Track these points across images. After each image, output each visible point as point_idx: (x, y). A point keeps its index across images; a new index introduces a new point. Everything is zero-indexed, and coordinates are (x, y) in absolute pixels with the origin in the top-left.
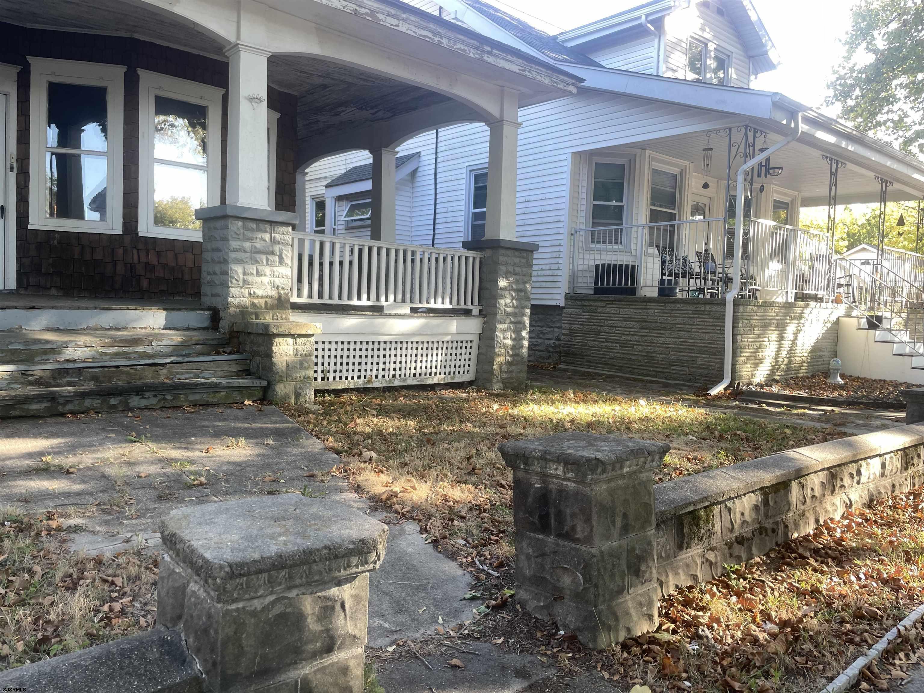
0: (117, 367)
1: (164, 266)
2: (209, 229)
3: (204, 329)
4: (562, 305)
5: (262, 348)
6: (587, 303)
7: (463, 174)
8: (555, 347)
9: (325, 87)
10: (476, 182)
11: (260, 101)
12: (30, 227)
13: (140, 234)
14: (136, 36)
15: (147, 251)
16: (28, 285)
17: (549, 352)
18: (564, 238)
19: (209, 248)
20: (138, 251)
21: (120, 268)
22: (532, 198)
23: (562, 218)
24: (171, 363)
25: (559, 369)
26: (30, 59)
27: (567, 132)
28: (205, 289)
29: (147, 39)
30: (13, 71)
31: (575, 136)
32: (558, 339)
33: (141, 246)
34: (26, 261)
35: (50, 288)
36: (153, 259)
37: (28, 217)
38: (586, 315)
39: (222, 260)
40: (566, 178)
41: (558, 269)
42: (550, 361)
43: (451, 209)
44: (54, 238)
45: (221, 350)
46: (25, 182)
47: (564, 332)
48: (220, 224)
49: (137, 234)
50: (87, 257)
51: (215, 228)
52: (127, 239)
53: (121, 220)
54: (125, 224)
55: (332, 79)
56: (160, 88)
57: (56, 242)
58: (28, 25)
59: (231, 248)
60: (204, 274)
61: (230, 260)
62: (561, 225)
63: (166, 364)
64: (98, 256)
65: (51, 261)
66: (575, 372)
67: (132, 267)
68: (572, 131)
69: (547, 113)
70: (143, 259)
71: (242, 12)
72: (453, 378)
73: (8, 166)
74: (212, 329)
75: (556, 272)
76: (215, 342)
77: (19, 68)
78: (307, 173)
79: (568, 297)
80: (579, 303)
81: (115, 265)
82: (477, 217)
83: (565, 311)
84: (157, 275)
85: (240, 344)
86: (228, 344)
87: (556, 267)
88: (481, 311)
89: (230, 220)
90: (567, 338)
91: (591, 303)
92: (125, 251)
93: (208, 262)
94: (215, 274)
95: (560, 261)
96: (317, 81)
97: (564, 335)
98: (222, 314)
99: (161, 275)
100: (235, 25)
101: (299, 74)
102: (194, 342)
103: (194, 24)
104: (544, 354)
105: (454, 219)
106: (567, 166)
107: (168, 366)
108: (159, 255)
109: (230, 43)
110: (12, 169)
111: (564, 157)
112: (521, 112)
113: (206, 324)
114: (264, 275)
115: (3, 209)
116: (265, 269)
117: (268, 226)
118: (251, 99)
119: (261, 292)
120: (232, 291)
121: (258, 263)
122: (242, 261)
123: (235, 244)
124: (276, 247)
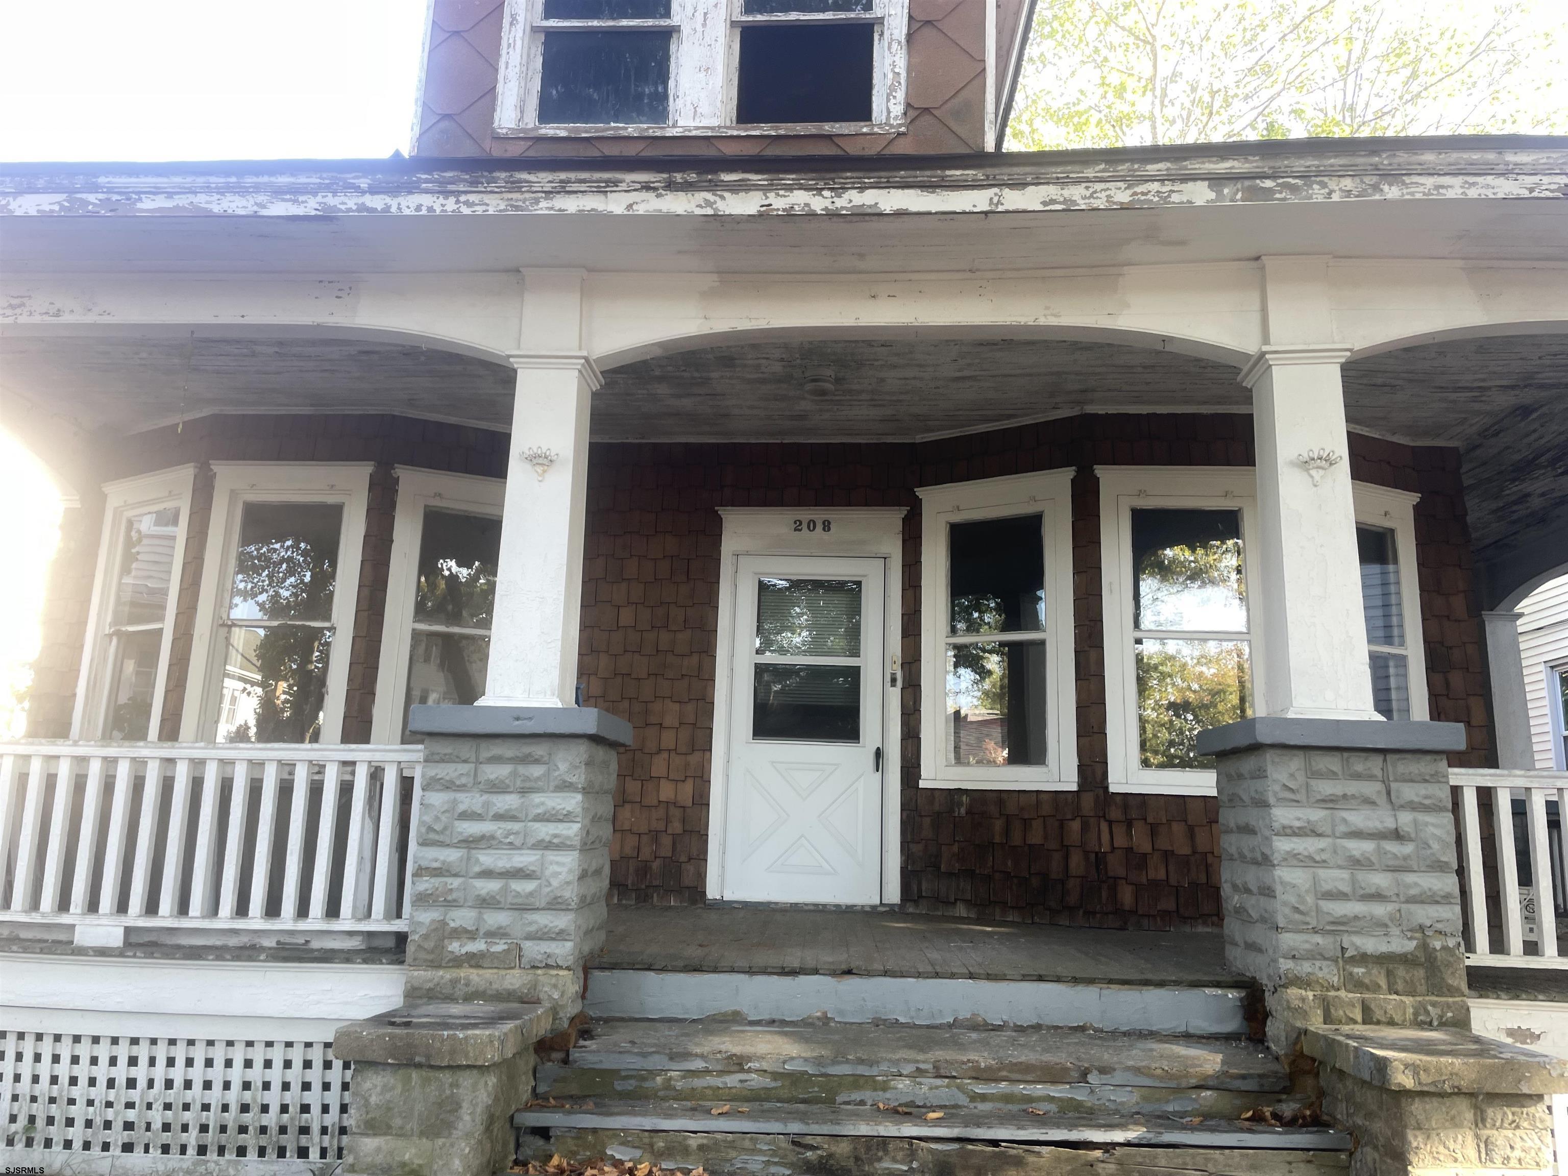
0: (995, 1143)
1: (1167, 855)
2: (1229, 777)
3: (1227, 1038)
5: (1378, 1126)
9: (1525, 411)
11: (1331, 462)
12: (922, 784)
13: (1112, 789)
14: (1091, 409)
15: (1129, 824)
16: (920, 897)
19: (1232, 824)
20: (1110, 823)
21: (1076, 862)
24: (1128, 1144)
26: (920, 492)
29: (1112, 410)
30: (894, 517)
33: (1115, 813)
34: (916, 848)
35: (954, 903)
36: (1141, 841)
37: (919, 765)
39: (1259, 858)
44: (960, 804)
45: (1267, 1111)
46: (915, 703)
48: (1248, 764)
49: (1107, 788)
50: (1016, 840)
51: (1240, 776)
52: (1088, 801)
53: (1075, 762)
54: (1082, 769)
55: (1542, 387)
56: (1140, 493)
57: (963, 811)
58: (919, 438)
59: (1276, 825)
60: (1226, 889)
61: (1276, 858)
63: (1114, 1145)
64: (1036, 837)
65: (955, 848)
67: (1100, 860)
70: (1121, 841)
71: (1269, 289)
73: (888, 678)
74: (1249, 1039)
76: (1250, 1085)
77: (904, 511)
78: (1521, 615)
81: (1067, 858)
84: (1152, 874)
85: (1321, 1094)
86: (1286, 1090)
89: (1269, 755)
92: (1085, 827)
93: (1232, 859)
94: (1248, 891)
96: (1504, 401)
98: (1271, 1002)
99: (1162, 875)
100: (1256, 318)
101: (1453, 396)
102: (1193, 1082)
103: (1165, 339)
107: (1119, 1151)
108: (1154, 829)
109: (1247, 356)
110: (894, 681)
113: (1232, 1025)
114: (1378, 897)
115: (879, 754)
116: (1380, 880)
117: (1375, 764)
118: (1306, 464)
119: (1371, 945)
120: (1288, 940)
121: (1357, 863)
122: (1309, 862)
123: (1283, 815)
124: (1405, 819)
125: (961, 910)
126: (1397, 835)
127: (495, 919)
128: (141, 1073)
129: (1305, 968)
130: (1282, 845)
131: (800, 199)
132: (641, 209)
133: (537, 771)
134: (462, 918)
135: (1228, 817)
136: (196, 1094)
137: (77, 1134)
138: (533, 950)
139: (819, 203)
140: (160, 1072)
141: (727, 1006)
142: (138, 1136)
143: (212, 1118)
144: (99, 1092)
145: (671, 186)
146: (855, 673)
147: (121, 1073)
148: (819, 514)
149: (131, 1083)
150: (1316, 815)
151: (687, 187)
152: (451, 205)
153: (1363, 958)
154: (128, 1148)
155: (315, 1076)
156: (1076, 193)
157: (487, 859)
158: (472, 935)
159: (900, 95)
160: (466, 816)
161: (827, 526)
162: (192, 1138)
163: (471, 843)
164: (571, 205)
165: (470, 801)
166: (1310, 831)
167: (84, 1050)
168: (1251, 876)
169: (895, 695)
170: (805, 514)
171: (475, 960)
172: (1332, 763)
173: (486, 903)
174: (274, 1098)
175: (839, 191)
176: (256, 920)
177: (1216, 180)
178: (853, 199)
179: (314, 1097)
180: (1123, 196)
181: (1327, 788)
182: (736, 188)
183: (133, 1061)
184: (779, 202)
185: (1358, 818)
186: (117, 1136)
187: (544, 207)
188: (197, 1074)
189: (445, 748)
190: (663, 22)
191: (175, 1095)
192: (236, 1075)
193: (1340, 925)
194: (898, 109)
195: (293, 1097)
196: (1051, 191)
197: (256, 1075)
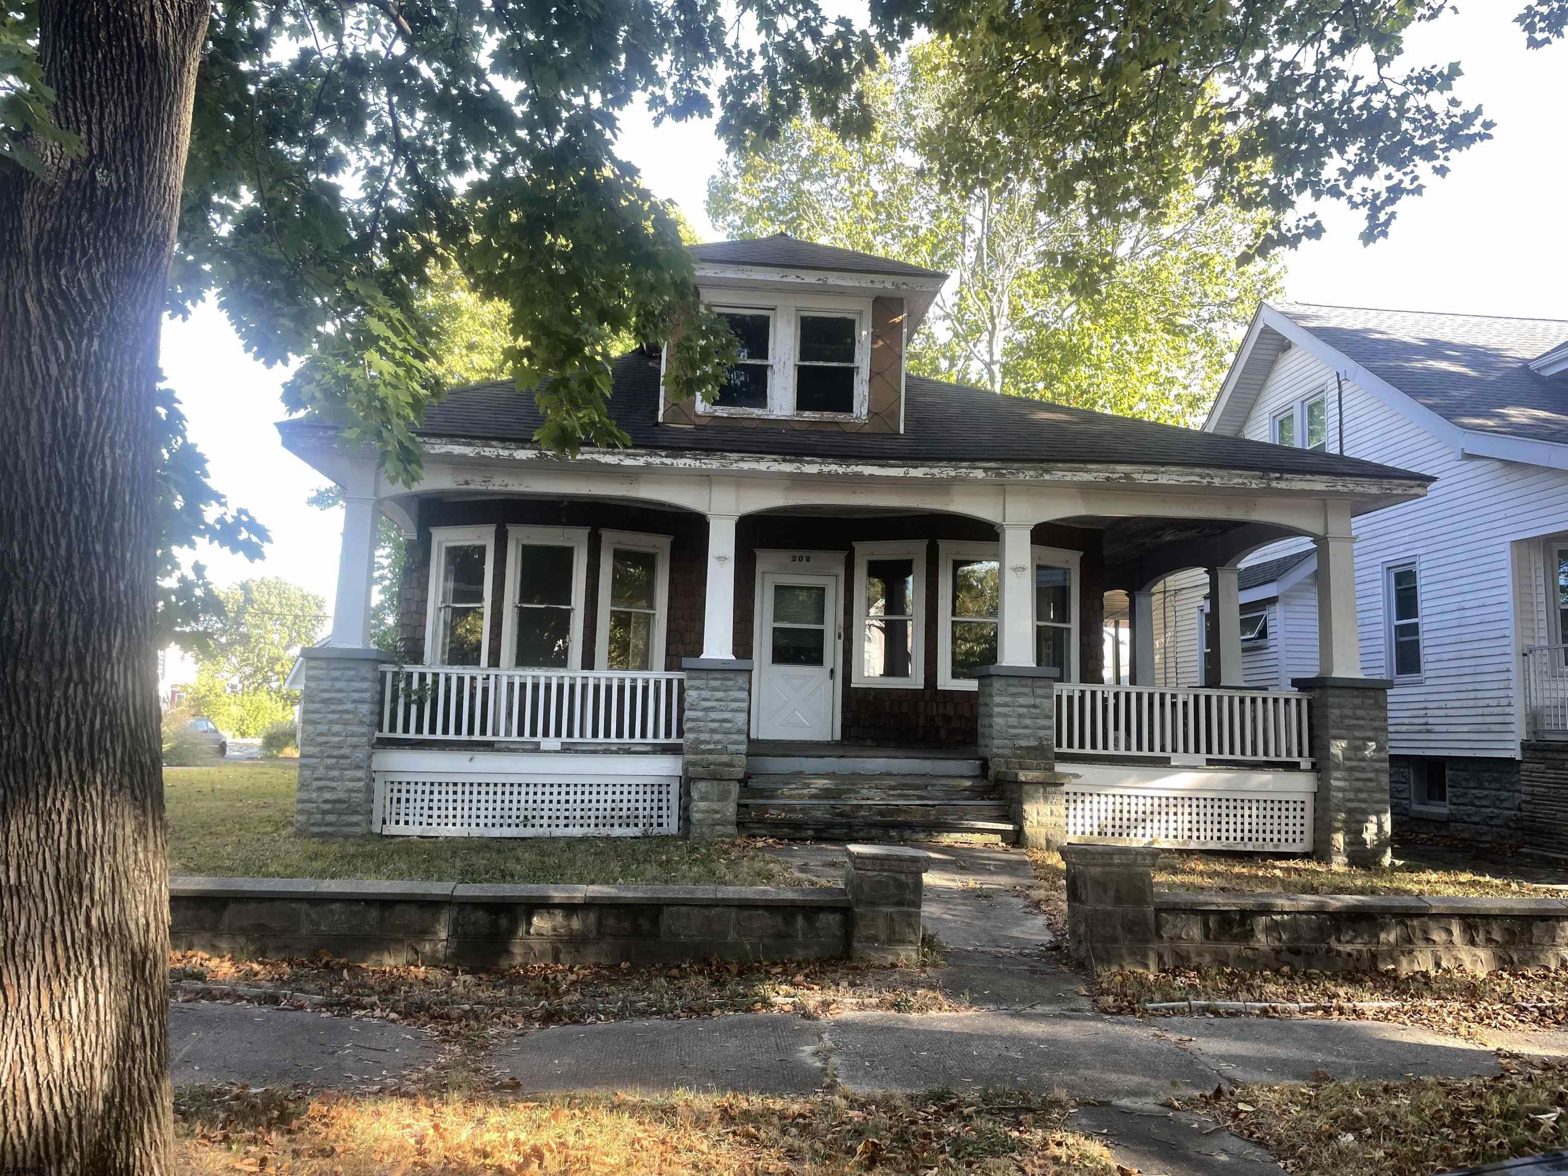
0: (898, 805)
1: (960, 717)
2: (982, 685)
3: (975, 776)
4: (1519, 758)
5: (1016, 795)
6: (1549, 755)
7: (1379, 573)
8: (1518, 820)
10: (1398, 583)
11: (1024, 569)
12: (852, 686)
13: (939, 688)
15: (945, 703)
16: (850, 736)
17: (1509, 828)
18: (1513, 661)
20: (937, 703)
21: (921, 722)
22: (1467, 604)
23: (1507, 633)
25: (1521, 854)
26: (854, 545)
27: (1502, 514)
28: (981, 741)
30: (841, 556)
31: (1513, 520)
32: (1520, 809)
33: (940, 699)
35: (866, 740)
36: (950, 710)
37: (851, 677)
38: (1551, 774)
39: (990, 715)
40: (1506, 576)
41: (1509, 705)
42: (1512, 842)
43: (1367, 621)
44: (869, 694)
45: (986, 796)
46: (849, 646)
47: (1524, 797)
48: (987, 681)
49: (936, 688)
50: (896, 710)
51: (986, 685)
52: (928, 694)
53: (923, 676)
54: (927, 679)
56: (957, 553)
57: (871, 698)
59: (995, 703)
60: (979, 727)
61: (994, 715)
62: (1505, 641)
63: (936, 805)
64: (904, 709)
65: (867, 715)
66: (1543, 858)
67: (932, 719)
68: (1509, 513)
69: (1475, 489)
70: (941, 711)
71: (1007, 497)
72: (1276, 846)
73: (837, 635)
74: (982, 776)
75: (1507, 710)
76: (981, 789)
77: (846, 553)
79: (1526, 746)
80: (1540, 755)
81: (918, 718)
82: (1401, 631)
83: (1523, 766)
84: (954, 725)
85: (1003, 791)
86: (992, 791)
87: (1504, 702)
88: (1313, 765)
89: (994, 679)
90: (1530, 807)
91: (1555, 755)
92: (926, 705)
95: (1510, 693)
97: (1526, 802)
98: (990, 764)
102: (963, 788)
103: (966, 515)
104: (1505, 831)
105: (1372, 635)
106: (1505, 559)
108: (955, 706)
109: (997, 524)
110: (840, 637)
111: (1500, 548)
112: (1357, 521)
113: (977, 772)
114: (1026, 727)
115: (832, 671)
116: (1028, 722)
117: (1029, 682)
118: (1015, 569)
119: (1023, 743)
120: (997, 742)
121: (1021, 716)
122: (1005, 715)
123: (997, 699)
124: (1038, 701)
125: (869, 742)
126: (1035, 706)
127: (717, 737)
128: (571, 797)
129: (1001, 751)
130: (996, 710)
131: (834, 468)
132: (772, 469)
133: (731, 683)
134: (705, 736)
135: (982, 700)
136: (594, 805)
137: (545, 821)
138: (732, 748)
139: (841, 470)
140: (579, 797)
141: (797, 769)
142: (571, 821)
143: (601, 814)
144: (554, 806)
145: (784, 461)
146: (821, 633)
147: (563, 797)
148: (803, 553)
149: (567, 802)
150: (1008, 699)
151: (790, 461)
152: (698, 463)
153: (1021, 748)
154: (566, 826)
155: (641, 797)
156: (936, 471)
157: (713, 715)
158: (709, 743)
159: (866, 405)
160: (704, 700)
161: (808, 560)
162: (593, 821)
163: (707, 709)
164: (745, 466)
165: (705, 694)
166: (1006, 705)
167: (547, 790)
168: (986, 721)
169: (840, 643)
170: (799, 553)
171: (710, 752)
172: (1015, 681)
173: (713, 731)
174: (625, 805)
175: (848, 466)
176: (613, 738)
177: (986, 470)
178: (854, 469)
179: (640, 805)
180: (953, 474)
181: (1013, 690)
182: (809, 463)
183: (568, 793)
184: (825, 469)
185: (1022, 701)
186: (562, 822)
187: (734, 466)
188: (594, 797)
189: (694, 674)
190: (764, 363)
191: (586, 805)
192: (610, 797)
193: (1016, 736)
194: (865, 412)
195: (632, 805)
196: (927, 470)
197: (618, 797)
